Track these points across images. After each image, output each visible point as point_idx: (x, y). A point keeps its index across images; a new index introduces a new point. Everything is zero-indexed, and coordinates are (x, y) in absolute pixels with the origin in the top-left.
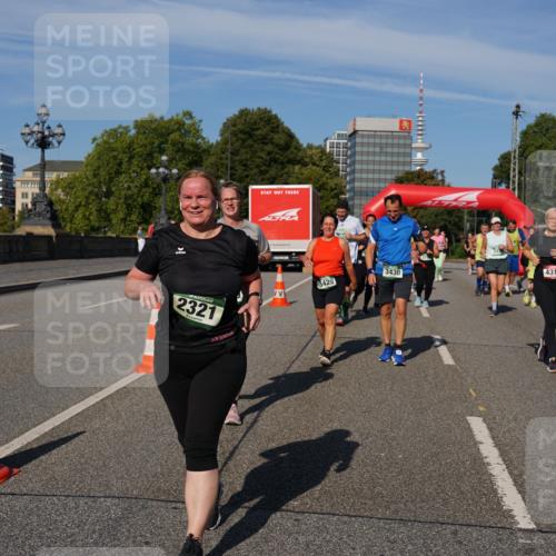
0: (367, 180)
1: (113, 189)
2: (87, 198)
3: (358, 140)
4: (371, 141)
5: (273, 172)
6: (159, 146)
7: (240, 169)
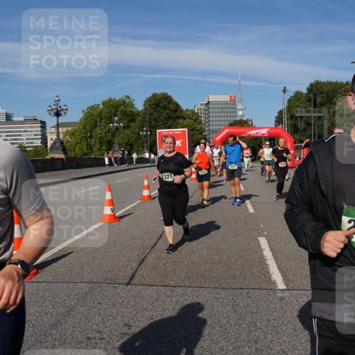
0: (216, 125)
1: (93, 134)
2: (81, 140)
3: (210, 106)
4: (217, 106)
5: (169, 123)
6: (115, 113)
7: (154, 122)
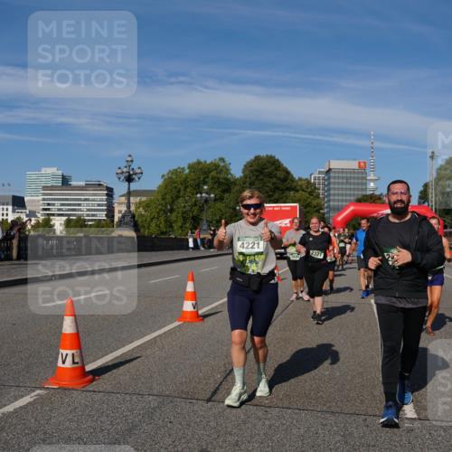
0: (338, 201)
1: (175, 207)
2: (158, 213)
3: (332, 175)
4: (340, 175)
5: (276, 196)
6: (204, 180)
